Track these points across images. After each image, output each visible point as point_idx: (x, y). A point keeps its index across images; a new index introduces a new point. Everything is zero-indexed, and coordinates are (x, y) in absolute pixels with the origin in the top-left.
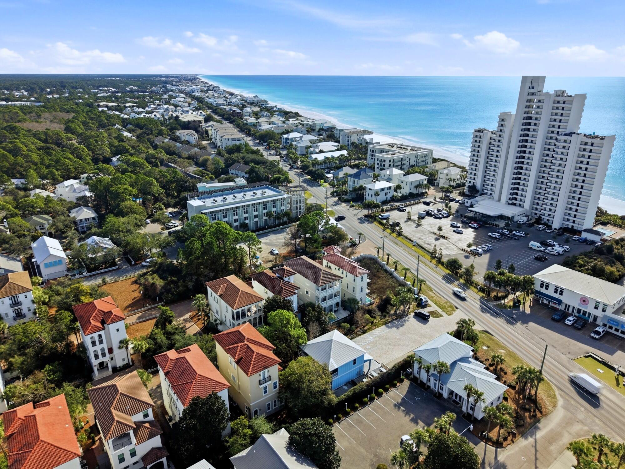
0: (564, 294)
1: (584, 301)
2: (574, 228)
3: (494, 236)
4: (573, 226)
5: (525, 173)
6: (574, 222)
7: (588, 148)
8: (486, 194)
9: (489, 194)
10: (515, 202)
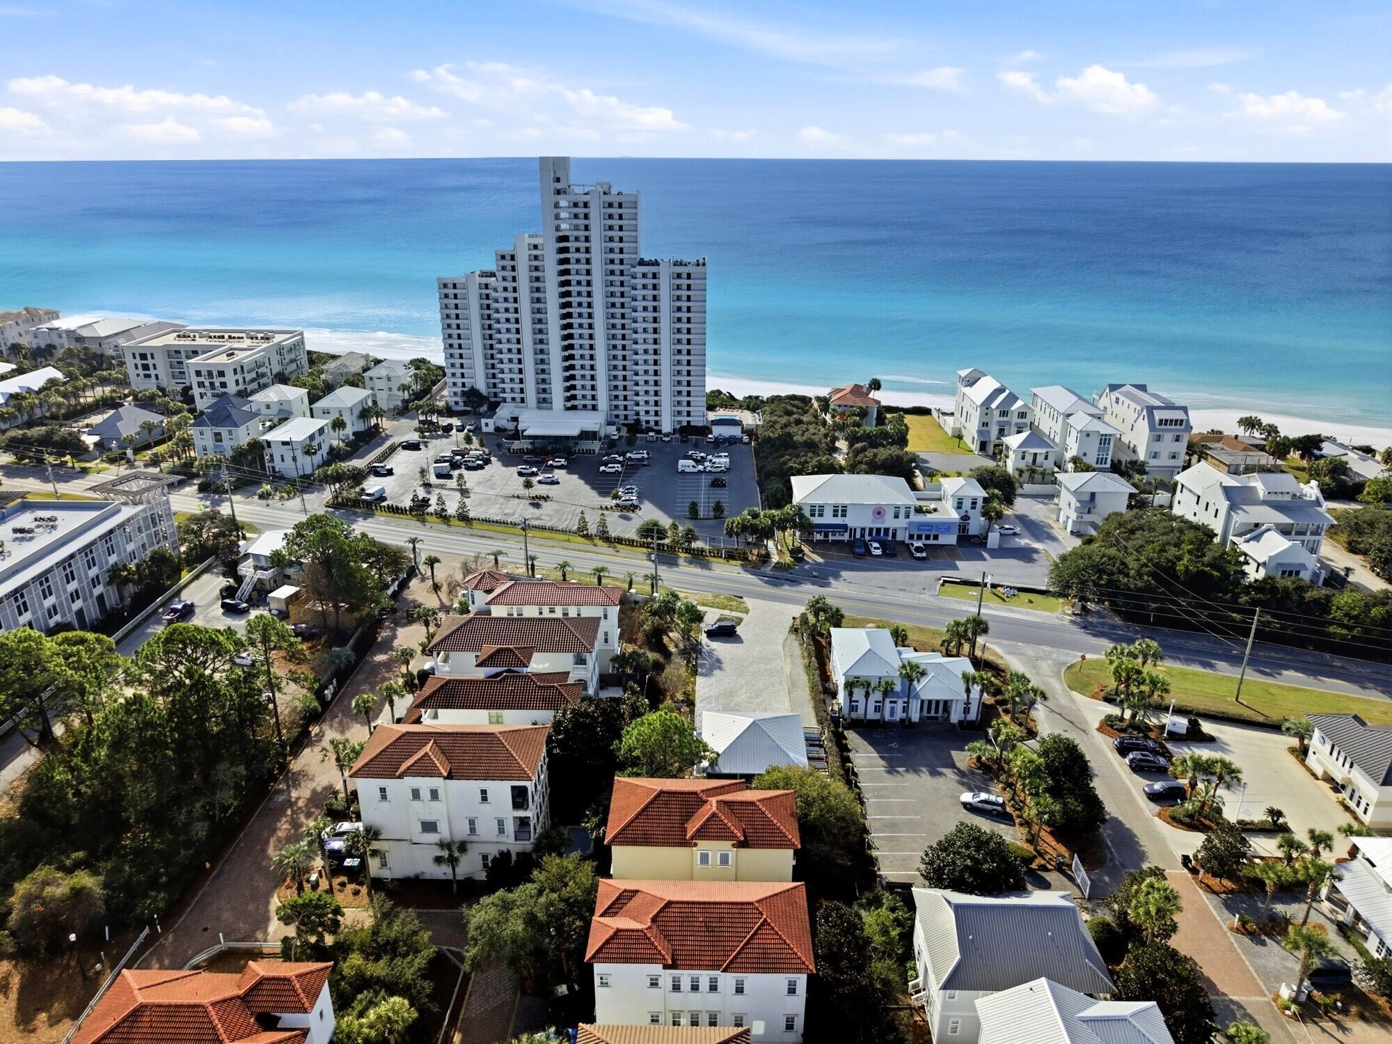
0: (848, 513)
1: (879, 513)
2: (692, 424)
3: (613, 470)
4: (689, 422)
5: (581, 345)
6: (689, 414)
7: (684, 282)
8: (504, 400)
9: (509, 400)
10: (576, 403)
